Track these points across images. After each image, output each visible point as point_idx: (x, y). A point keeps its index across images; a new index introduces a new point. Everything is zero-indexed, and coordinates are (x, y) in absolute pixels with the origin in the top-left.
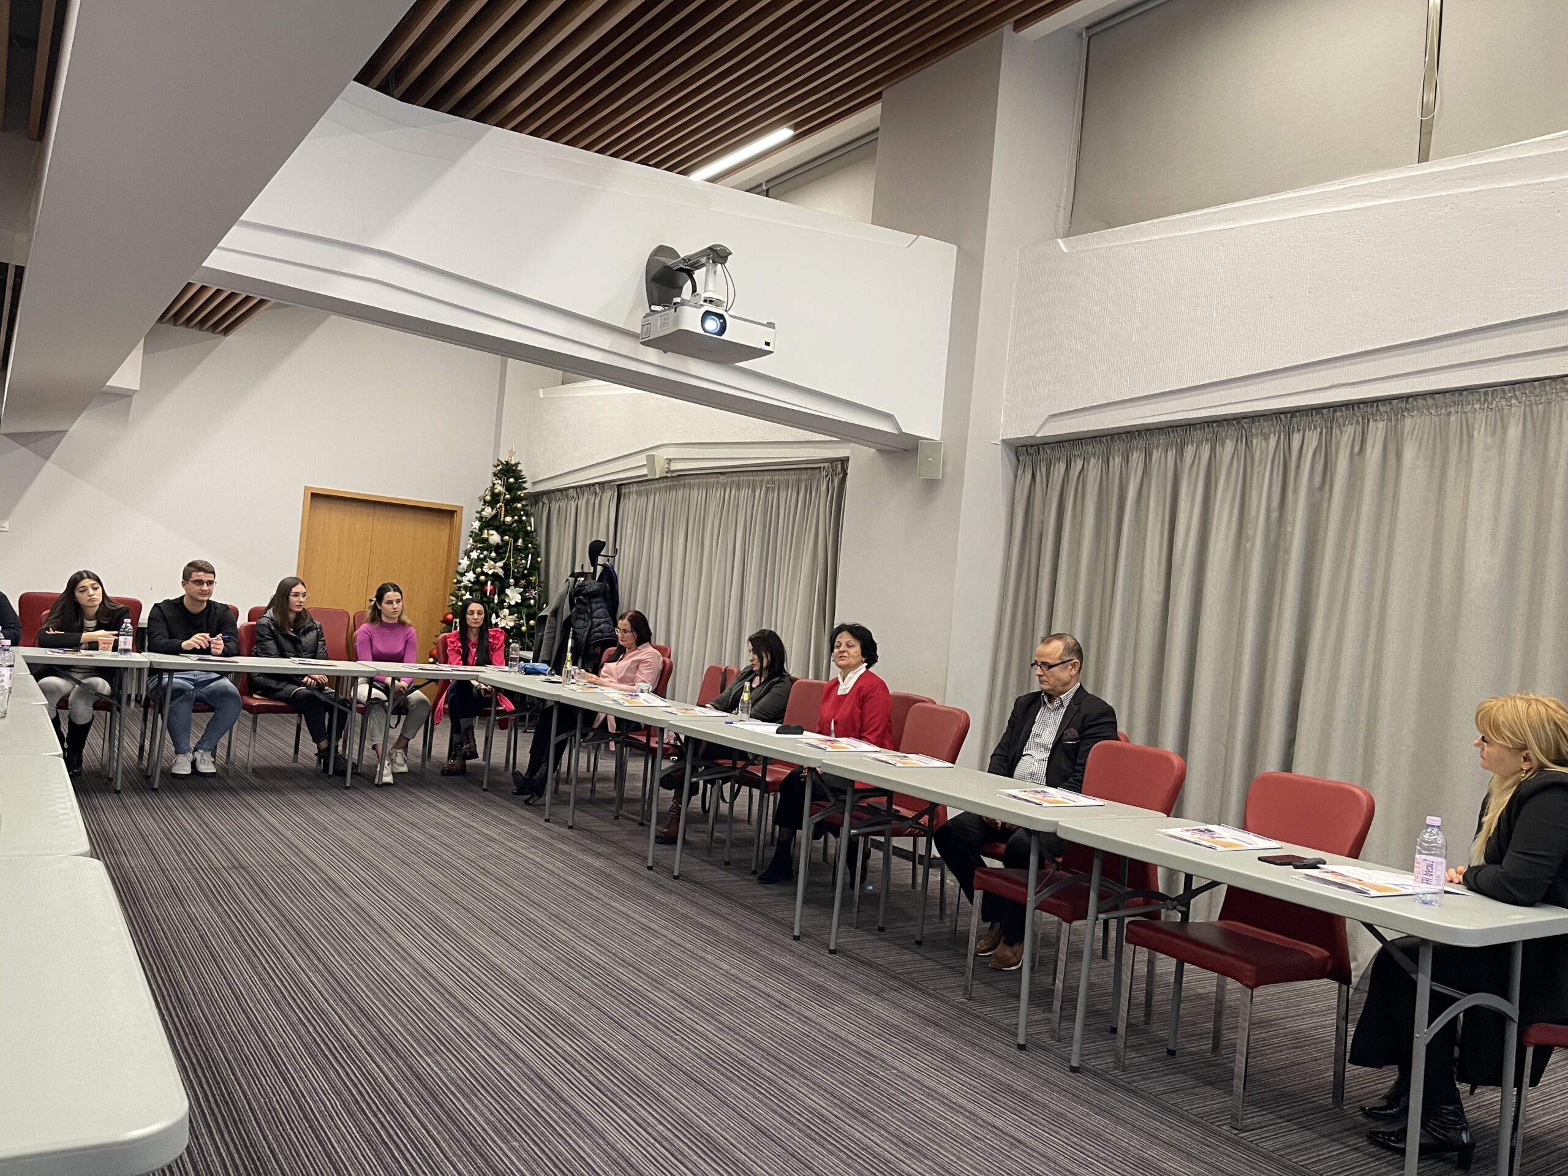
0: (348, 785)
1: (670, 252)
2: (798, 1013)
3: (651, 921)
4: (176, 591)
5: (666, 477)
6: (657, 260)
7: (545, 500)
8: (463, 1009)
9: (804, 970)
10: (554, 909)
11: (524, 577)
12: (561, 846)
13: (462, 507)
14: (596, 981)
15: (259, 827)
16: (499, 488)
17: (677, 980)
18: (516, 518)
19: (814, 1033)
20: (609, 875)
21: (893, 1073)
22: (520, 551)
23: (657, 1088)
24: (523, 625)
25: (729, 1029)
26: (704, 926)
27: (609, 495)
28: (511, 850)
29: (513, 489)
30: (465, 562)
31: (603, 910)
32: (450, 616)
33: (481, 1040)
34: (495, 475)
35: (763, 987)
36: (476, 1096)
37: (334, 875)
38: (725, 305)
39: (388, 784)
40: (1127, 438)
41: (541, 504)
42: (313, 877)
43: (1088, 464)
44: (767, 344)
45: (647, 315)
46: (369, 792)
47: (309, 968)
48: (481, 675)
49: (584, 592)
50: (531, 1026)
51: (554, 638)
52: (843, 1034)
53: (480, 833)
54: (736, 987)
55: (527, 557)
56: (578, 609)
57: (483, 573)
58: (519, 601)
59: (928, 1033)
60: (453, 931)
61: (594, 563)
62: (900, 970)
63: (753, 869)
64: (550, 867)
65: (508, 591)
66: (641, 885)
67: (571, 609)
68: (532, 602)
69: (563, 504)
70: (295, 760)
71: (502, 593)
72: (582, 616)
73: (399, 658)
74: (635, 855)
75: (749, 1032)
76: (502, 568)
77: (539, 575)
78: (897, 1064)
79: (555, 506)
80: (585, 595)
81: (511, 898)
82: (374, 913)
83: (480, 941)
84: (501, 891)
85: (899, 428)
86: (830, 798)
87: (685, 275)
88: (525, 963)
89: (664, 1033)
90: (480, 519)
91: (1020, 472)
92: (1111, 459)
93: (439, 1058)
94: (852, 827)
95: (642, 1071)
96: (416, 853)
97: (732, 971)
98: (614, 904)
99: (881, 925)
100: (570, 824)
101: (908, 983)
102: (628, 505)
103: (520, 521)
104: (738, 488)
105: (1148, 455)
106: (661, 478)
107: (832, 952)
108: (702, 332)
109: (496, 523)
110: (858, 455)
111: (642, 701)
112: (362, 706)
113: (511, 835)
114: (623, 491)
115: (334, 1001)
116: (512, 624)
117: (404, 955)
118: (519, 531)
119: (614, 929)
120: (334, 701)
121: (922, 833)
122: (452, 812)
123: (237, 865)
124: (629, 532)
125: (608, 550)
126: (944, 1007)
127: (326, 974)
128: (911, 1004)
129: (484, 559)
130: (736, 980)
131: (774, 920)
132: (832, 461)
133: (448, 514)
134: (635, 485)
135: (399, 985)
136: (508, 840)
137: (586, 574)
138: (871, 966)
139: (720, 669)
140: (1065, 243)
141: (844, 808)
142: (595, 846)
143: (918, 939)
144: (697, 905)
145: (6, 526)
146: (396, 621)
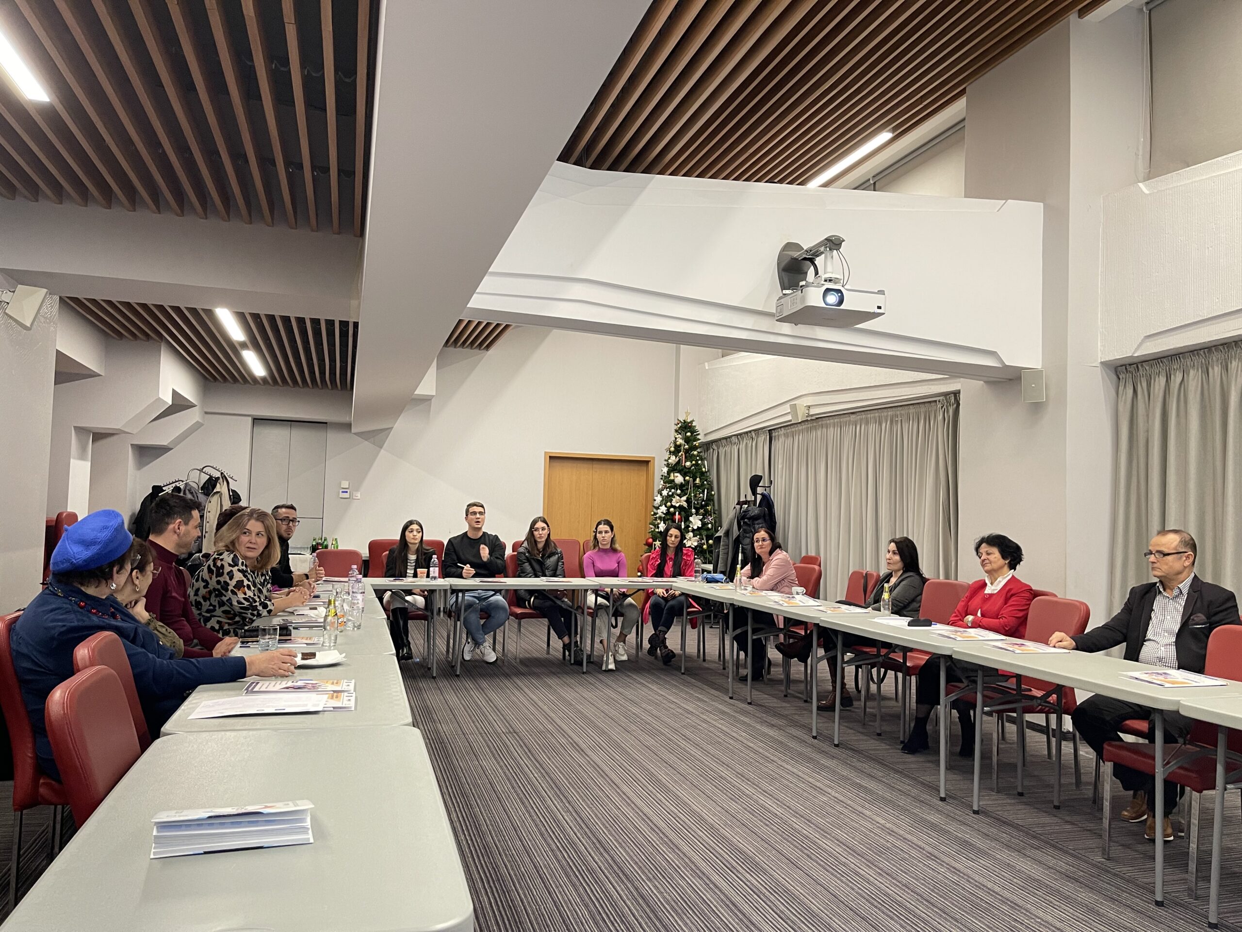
0: (585, 671)
1: (797, 247)
2: (948, 864)
3: (818, 781)
5: (807, 421)
6: (786, 254)
7: (714, 447)
8: (674, 847)
9: (952, 827)
10: (739, 769)
11: (702, 507)
12: (742, 718)
13: (654, 458)
14: (775, 828)
15: (526, 703)
16: (680, 441)
17: (841, 831)
18: (694, 462)
19: (963, 882)
20: (782, 743)
21: (1038, 922)
22: (698, 487)
23: (828, 920)
24: (704, 544)
25: (887, 874)
26: (861, 786)
27: (763, 438)
28: (705, 721)
29: (691, 440)
30: (659, 499)
31: (777, 771)
32: (651, 540)
33: (688, 871)
34: (676, 431)
35: (915, 840)
36: (686, 915)
37: (577, 739)
38: (842, 282)
39: (611, 670)
40: (1224, 348)
41: (712, 450)
42: (563, 741)
43: (1188, 376)
44: (879, 308)
45: (780, 298)
46: (601, 676)
47: (563, 809)
48: (674, 584)
49: (748, 516)
50: (725, 863)
51: (728, 552)
52: (990, 885)
53: (680, 707)
54: (891, 839)
55: (703, 492)
56: (744, 530)
57: (672, 506)
58: (700, 526)
59: (1069, 888)
60: (664, 785)
61: (754, 493)
62: (1039, 830)
63: (902, 739)
64: (734, 734)
65: (691, 519)
66: (807, 751)
67: (739, 530)
68: (710, 526)
69: (728, 449)
70: (548, 653)
71: (687, 520)
72: (747, 535)
73: (614, 574)
74: (802, 726)
75: (905, 878)
76: (685, 501)
77: (714, 505)
78: (1041, 914)
79: (722, 451)
80: (749, 519)
81: (707, 760)
82: (606, 769)
84: (698, 753)
85: (1002, 362)
86: (964, 680)
87: (808, 263)
88: (719, 812)
89: (832, 874)
90: (668, 465)
91: (1121, 388)
92: (1210, 370)
93: (657, 883)
94: (984, 705)
95: (815, 906)
96: (634, 723)
97: (888, 825)
98: (786, 766)
99: (1020, 790)
100: (749, 701)
101: (1047, 843)
102: (778, 445)
103: (697, 465)
104: (867, 423)
106: (803, 422)
107: (976, 812)
108: (824, 305)
109: (679, 468)
110: (967, 387)
111: (798, 602)
112: (591, 611)
113: (703, 709)
114: (774, 434)
115: (581, 835)
116: (696, 544)
117: (630, 803)
118: (696, 472)
119: (787, 786)
120: (571, 608)
121: (1053, 710)
122: (659, 691)
123: (511, 730)
124: (780, 466)
125: (765, 482)
126: (1084, 865)
127: (574, 814)
128: (1052, 862)
129: (672, 496)
130: (891, 832)
131: (922, 783)
132: (946, 394)
133: (645, 463)
134: (782, 429)
135: (626, 825)
136: (702, 713)
137: (749, 502)
138: (1012, 826)
139: (862, 573)
140: (1146, 186)
141: (977, 688)
142: (770, 719)
143: (1056, 803)
144: (855, 768)
145: (359, 495)
146: (608, 546)
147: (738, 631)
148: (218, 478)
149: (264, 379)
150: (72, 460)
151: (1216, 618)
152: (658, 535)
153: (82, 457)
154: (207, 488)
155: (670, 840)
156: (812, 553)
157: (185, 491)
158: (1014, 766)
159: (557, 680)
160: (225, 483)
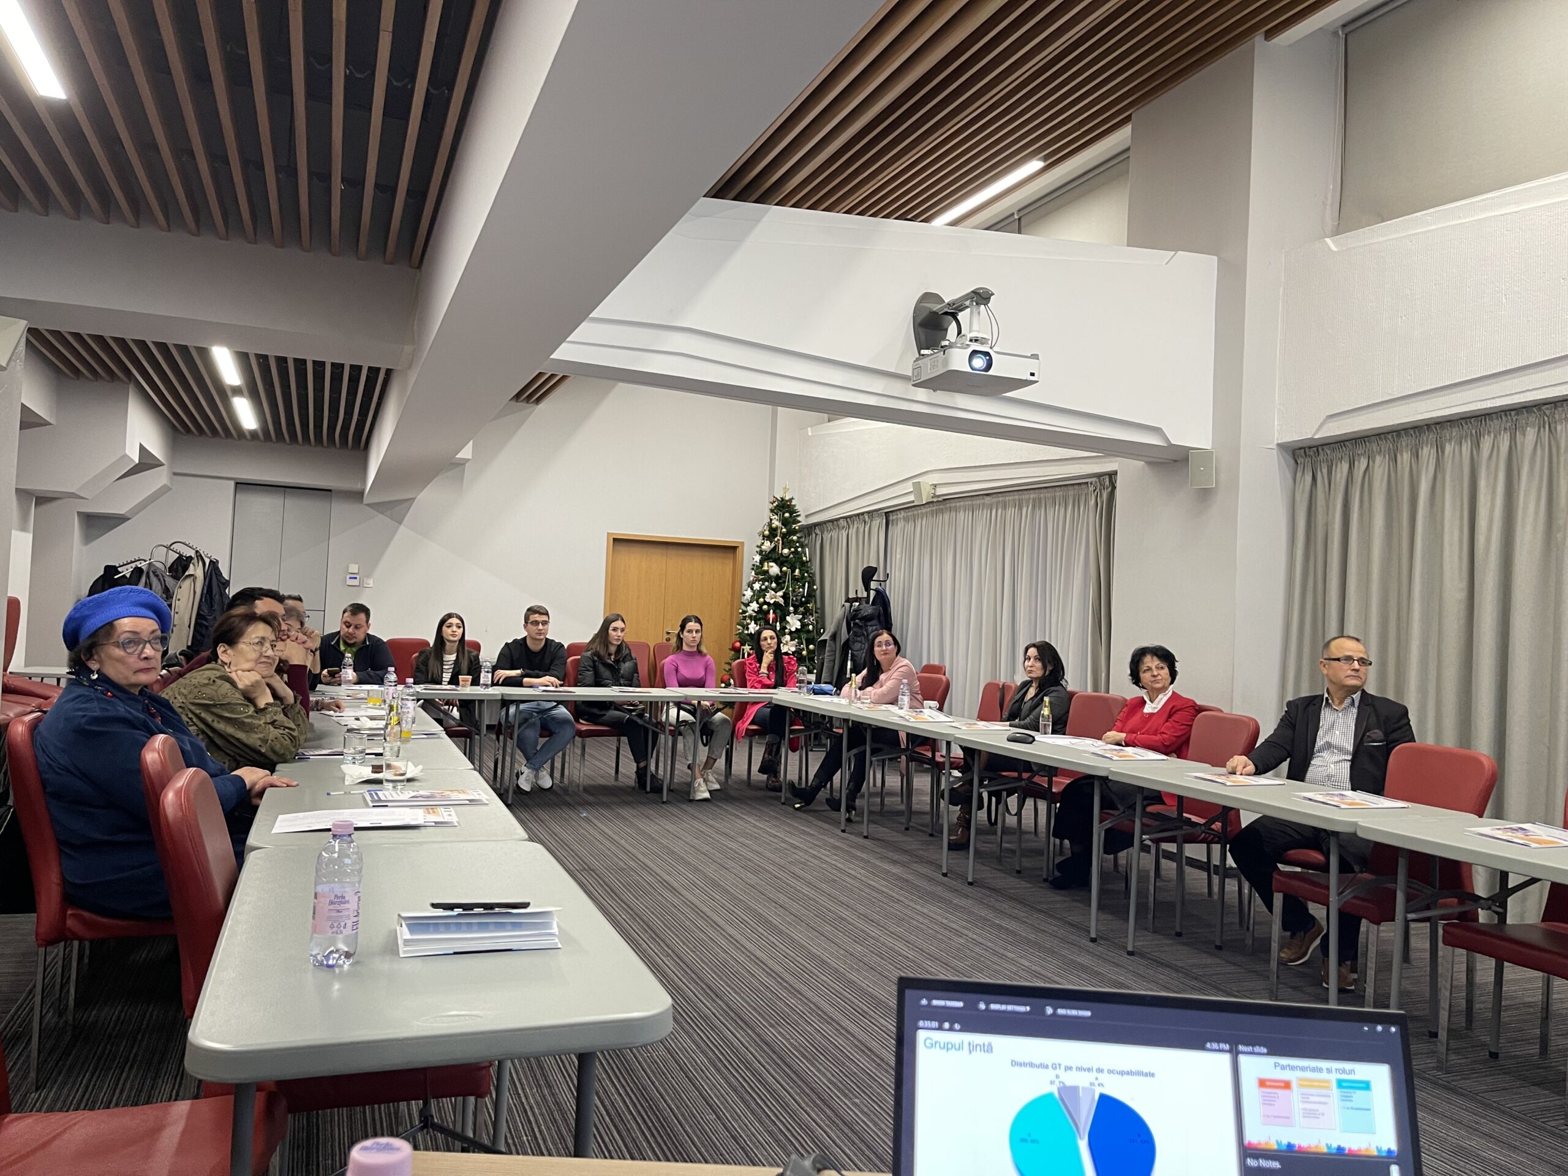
0: (665, 800)
1: (937, 298)
3: (952, 921)
4: (520, 633)
5: (932, 502)
6: (926, 307)
7: (818, 531)
10: (862, 909)
11: (802, 604)
12: (859, 854)
13: (743, 543)
15: (598, 836)
16: (776, 523)
18: (793, 549)
20: (907, 881)
22: (797, 580)
24: (803, 649)
27: (878, 523)
28: (815, 857)
29: (789, 523)
30: (749, 593)
31: (905, 911)
32: (738, 644)
34: (772, 511)
36: (818, 1062)
37: (667, 878)
38: (990, 342)
40: (1415, 433)
41: (814, 535)
42: (650, 878)
43: (1374, 462)
44: (1032, 374)
45: (917, 360)
46: (684, 806)
49: (860, 616)
51: (834, 661)
53: (785, 842)
55: (804, 585)
56: (854, 632)
57: (765, 603)
58: (799, 627)
60: (775, 927)
61: (867, 588)
62: (1201, 972)
63: (1045, 877)
64: (852, 872)
65: (788, 618)
66: (939, 890)
67: (849, 632)
68: (811, 627)
69: (834, 534)
70: (616, 779)
71: (783, 620)
72: (859, 639)
73: (700, 684)
74: (931, 863)
76: (782, 597)
77: (815, 602)
80: (860, 619)
81: (822, 899)
82: (705, 909)
83: (799, 935)
84: (812, 893)
85: (1167, 440)
86: (1119, 806)
87: (950, 318)
88: (844, 956)
90: (761, 553)
91: (1299, 474)
92: (1398, 456)
93: (780, 1029)
94: (1143, 833)
96: (733, 859)
97: (1034, 968)
98: (914, 906)
99: (1178, 930)
100: (865, 834)
101: (1210, 985)
102: (896, 531)
103: (796, 553)
104: (1005, 508)
105: (1440, 448)
106: (928, 503)
107: (1131, 953)
108: (970, 370)
109: (774, 556)
110: (1126, 469)
111: (926, 717)
112: (672, 728)
113: (813, 844)
114: (891, 518)
116: (793, 649)
118: (795, 562)
119: (917, 928)
121: (1216, 839)
122: (757, 824)
124: (898, 556)
125: (879, 575)
129: (766, 590)
131: (1070, 924)
132: (1099, 476)
133: (731, 550)
134: (903, 511)
136: (811, 848)
137: (860, 599)
138: (1171, 967)
139: (998, 685)
140: (1334, 242)
141: (1135, 814)
142: (890, 855)
143: (1218, 943)
144: (993, 908)
145: (371, 582)
146: (695, 649)
147: (855, 751)
148: (191, 558)
149: (253, 434)
150: (13, 532)
151: (1394, 736)
152: (748, 638)
153: (23, 528)
154: (176, 571)
155: (790, 985)
156: (935, 662)
157: (148, 573)
158: (1171, 905)
159: (634, 812)
160: (200, 563)
